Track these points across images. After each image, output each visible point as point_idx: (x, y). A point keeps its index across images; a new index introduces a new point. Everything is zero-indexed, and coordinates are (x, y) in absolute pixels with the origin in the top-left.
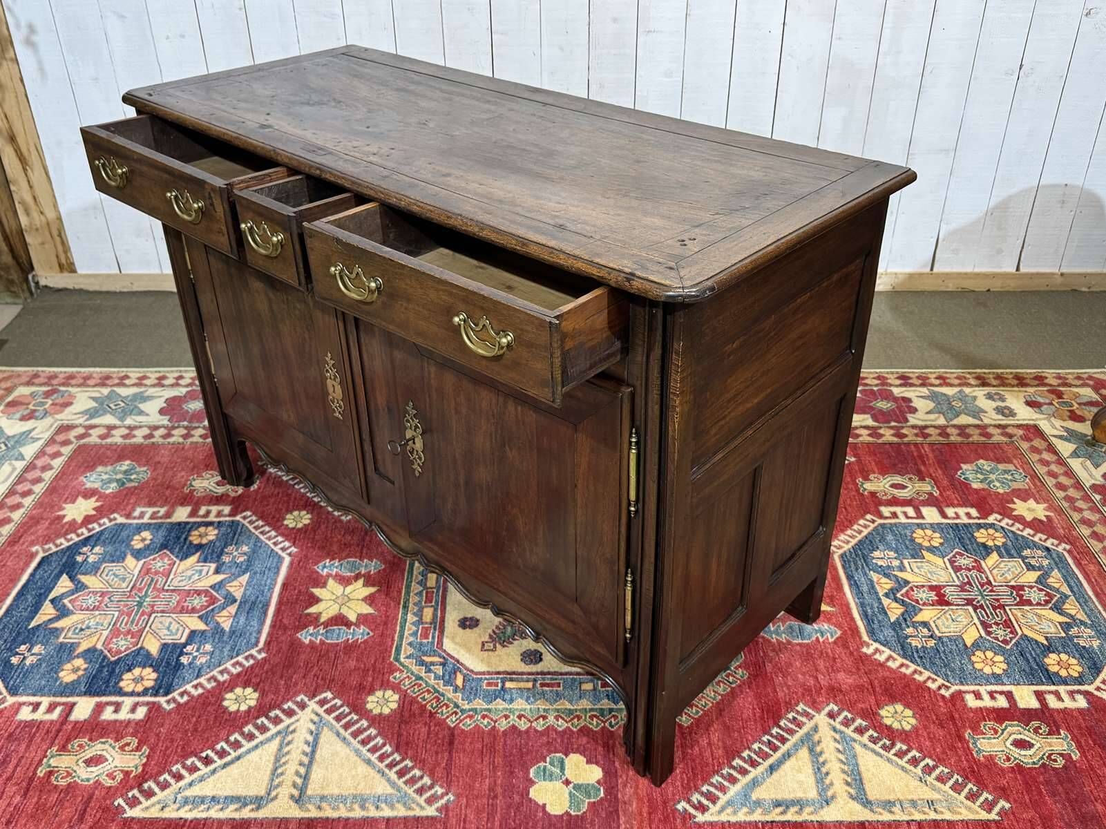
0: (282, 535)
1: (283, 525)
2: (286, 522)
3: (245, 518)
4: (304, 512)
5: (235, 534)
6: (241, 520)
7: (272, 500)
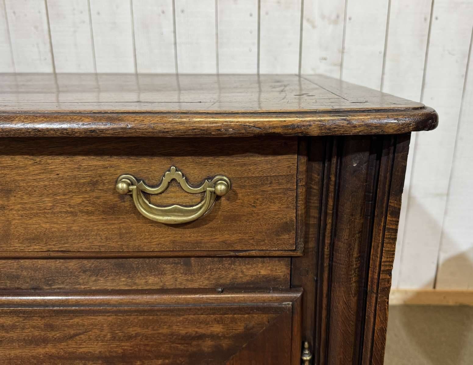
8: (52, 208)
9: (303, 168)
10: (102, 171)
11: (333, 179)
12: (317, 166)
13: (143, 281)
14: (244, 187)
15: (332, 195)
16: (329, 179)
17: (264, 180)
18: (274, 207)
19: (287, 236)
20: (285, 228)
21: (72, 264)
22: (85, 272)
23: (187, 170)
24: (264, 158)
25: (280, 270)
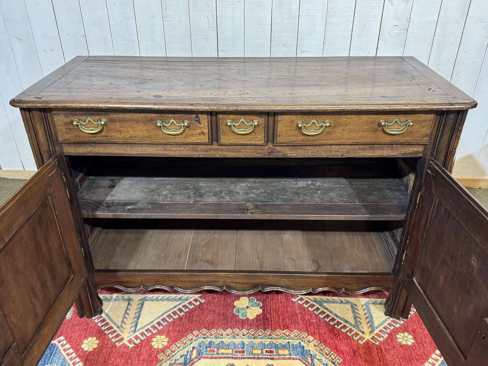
0: (79, 356)
1: (81, 348)
2: (83, 346)
3: (59, 342)
4: (95, 338)
5: (51, 355)
6: (57, 343)
7: (77, 328)
8: (358, 130)
9: (435, 117)
10: (376, 119)
11: (444, 121)
12: (439, 117)
13: (377, 152)
14: (416, 123)
15: (442, 126)
16: (442, 121)
17: (423, 121)
18: (424, 130)
19: (426, 138)
20: (426, 136)
21: (357, 147)
22: (359, 149)
23: (400, 119)
24: (424, 115)
25: (421, 149)
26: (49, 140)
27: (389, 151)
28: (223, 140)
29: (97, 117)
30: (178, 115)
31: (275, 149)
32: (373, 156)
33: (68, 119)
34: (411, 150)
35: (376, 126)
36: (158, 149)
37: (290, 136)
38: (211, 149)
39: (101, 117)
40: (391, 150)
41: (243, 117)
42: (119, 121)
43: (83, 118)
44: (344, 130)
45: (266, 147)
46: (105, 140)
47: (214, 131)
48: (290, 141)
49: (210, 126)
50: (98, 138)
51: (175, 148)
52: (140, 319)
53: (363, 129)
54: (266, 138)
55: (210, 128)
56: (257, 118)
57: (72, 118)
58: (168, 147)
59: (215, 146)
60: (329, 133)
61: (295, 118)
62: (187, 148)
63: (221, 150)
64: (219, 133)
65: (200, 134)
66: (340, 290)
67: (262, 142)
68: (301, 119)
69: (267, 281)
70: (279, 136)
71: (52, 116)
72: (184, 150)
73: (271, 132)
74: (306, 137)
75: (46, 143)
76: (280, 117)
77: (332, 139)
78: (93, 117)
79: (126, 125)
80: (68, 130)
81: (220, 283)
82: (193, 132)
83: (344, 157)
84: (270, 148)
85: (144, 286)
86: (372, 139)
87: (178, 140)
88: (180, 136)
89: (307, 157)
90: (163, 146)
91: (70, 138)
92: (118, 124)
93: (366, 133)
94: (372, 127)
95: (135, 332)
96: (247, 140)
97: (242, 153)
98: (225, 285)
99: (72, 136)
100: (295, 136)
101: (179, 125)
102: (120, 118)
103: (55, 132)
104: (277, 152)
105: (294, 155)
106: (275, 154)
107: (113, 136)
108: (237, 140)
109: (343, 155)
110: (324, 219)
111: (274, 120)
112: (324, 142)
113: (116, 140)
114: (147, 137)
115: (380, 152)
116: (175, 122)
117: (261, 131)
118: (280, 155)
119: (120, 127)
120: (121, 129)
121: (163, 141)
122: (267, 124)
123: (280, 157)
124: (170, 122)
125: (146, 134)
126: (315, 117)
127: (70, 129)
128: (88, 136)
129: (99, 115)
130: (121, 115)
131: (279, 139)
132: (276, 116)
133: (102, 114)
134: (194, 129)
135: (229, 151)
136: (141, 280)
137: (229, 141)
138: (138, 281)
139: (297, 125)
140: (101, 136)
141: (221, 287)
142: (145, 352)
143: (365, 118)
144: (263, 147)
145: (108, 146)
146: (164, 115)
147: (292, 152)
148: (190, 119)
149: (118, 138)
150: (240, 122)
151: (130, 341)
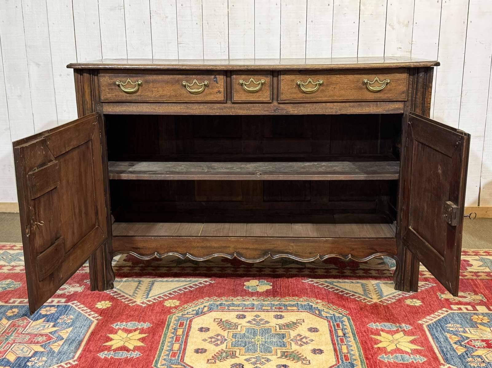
4: (108, 302)
7: (90, 296)
8: (347, 88)
9: (408, 77)
10: (360, 78)
11: (416, 79)
12: (411, 77)
13: (365, 109)
14: (393, 82)
15: (415, 84)
17: (398, 80)
18: (401, 87)
19: (404, 95)
20: (403, 92)
21: (347, 104)
22: (350, 106)
23: (380, 78)
24: (399, 74)
25: (401, 105)
26: (93, 100)
27: (375, 108)
28: (236, 98)
29: (135, 79)
30: (200, 76)
31: (279, 107)
32: (362, 112)
33: (112, 80)
34: (393, 106)
35: (361, 85)
36: (182, 107)
37: (291, 94)
38: (225, 107)
39: (139, 78)
40: (376, 107)
41: (252, 76)
42: (153, 82)
43: (124, 79)
44: (335, 88)
45: (272, 105)
46: (140, 99)
47: (229, 91)
48: (291, 98)
49: (225, 86)
50: (134, 97)
51: (196, 106)
52: (151, 291)
53: (351, 87)
54: (271, 96)
55: (225, 88)
56: (264, 77)
57: (115, 79)
58: (190, 106)
59: (229, 105)
60: (323, 91)
61: (294, 78)
62: (206, 107)
63: (234, 108)
64: (232, 91)
65: (217, 93)
66: (347, 257)
67: (268, 99)
68: (299, 79)
69: (276, 246)
70: (282, 93)
71: (99, 78)
72: (203, 109)
73: (275, 91)
74: (304, 95)
75: (90, 102)
76: (282, 77)
77: (326, 96)
78: (132, 79)
79: (158, 85)
80: (111, 90)
81: (231, 249)
82: (211, 91)
83: (338, 114)
84: (275, 106)
85: (158, 252)
86: (359, 96)
87: (199, 98)
88: (200, 95)
89: (306, 114)
90: (185, 104)
91: (110, 97)
92: (151, 85)
93: (353, 90)
94: (358, 85)
95: (147, 298)
96: (256, 97)
97: (251, 111)
98: (235, 252)
99: (112, 96)
100: (296, 93)
101: (201, 85)
102: (154, 79)
103: (99, 92)
104: (281, 110)
105: (296, 112)
106: (279, 111)
107: (146, 95)
108: (247, 97)
109: (336, 112)
110: (326, 179)
111: (278, 80)
112: (320, 99)
113: (148, 100)
114: (173, 96)
115: (367, 109)
116: (197, 82)
117: (267, 89)
118: (284, 113)
119: (153, 88)
120: (153, 89)
121: (186, 100)
122: (272, 83)
123: (284, 114)
124: (193, 82)
125: (173, 93)
126: (310, 76)
127: (112, 89)
128: (126, 96)
129: (137, 77)
130: (155, 77)
131: (283, 97)
132: (279, 76)
133: (140, 76)
134: (212, 88)
135: (240, 109)
136: (155, 246)
137: (241, 98)
138: (153, 247)
139: (297, 84)
140: (136, 96)
141: (232, 254)
142: (157, 308)
143: (351, 77)
144: (269, 105)
145: (141, 106)
146: (188, 76)
147: (294, 110)
148: (209, 80)
149: (150, 97)
150: (250, 81)
151: (143, 303)
